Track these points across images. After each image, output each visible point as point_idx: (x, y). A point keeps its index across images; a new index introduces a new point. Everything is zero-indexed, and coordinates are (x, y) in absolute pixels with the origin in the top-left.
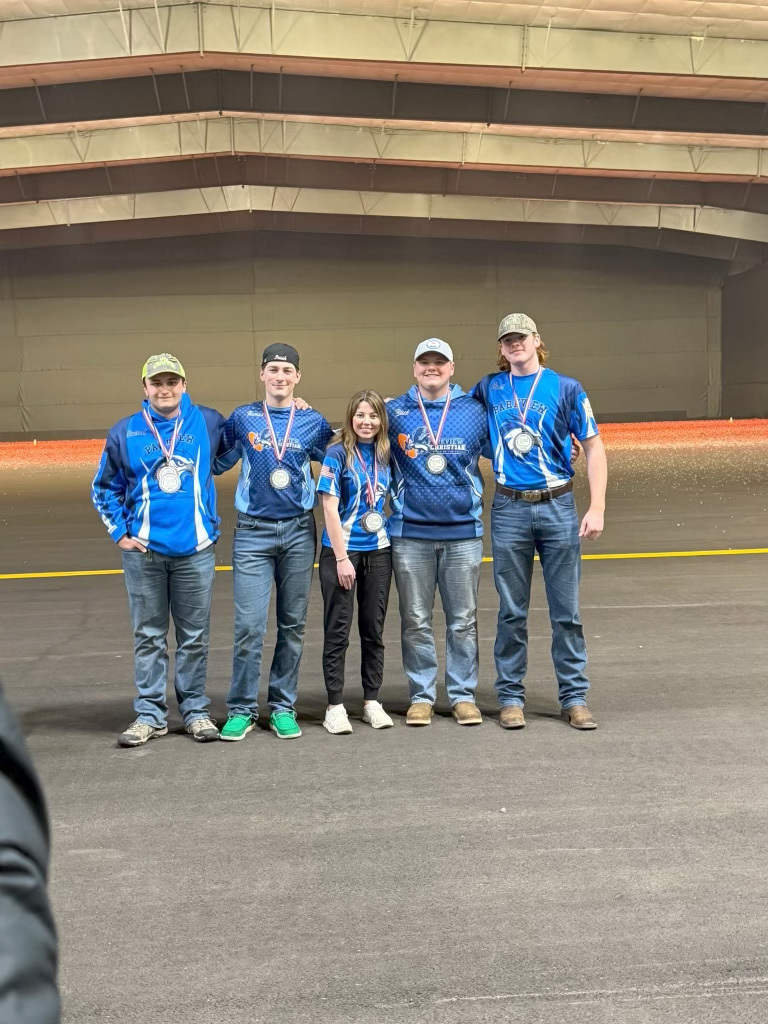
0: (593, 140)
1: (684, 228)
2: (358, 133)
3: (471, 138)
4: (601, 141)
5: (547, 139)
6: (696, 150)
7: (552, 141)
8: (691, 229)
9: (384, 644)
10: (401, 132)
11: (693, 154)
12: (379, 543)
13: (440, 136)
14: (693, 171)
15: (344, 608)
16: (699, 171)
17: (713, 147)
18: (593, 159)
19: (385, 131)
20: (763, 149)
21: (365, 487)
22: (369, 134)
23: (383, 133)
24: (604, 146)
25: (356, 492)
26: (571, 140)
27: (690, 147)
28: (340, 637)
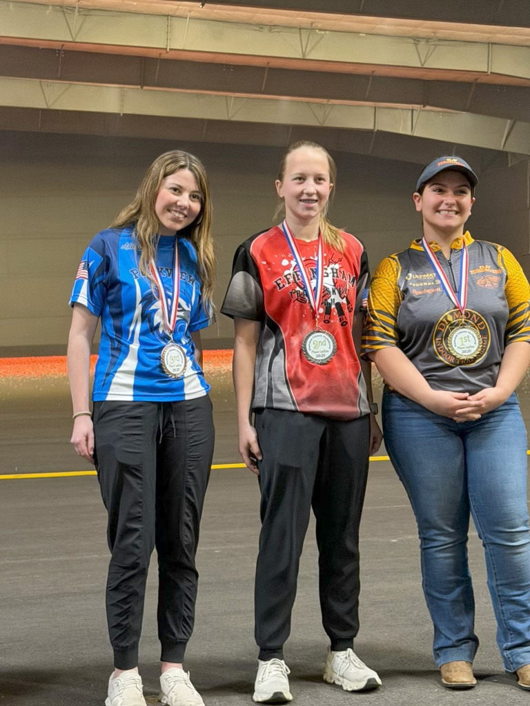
0: (311, 29)
1: (401, 132)
2: (48, 12)
3: (175, 22)
4: (320, 30)
5: (261, 26)
6: (423, 43)
7: (266, 29)
8: (409, 133)
9: (198, 568)
10: (98, 13)
11: (419, 46)
12: (186, 391)
13: (141, 18)
14: (419, 66)
15: (137, 503)
16: (426, 66)
17: (440, 40)
18: (313, 49)
19: (79, 12)
20: (492, 44)
21: (148, 300)
22: (60, 14)
23: (77, 14)
24: (323, 35)
25: (133, 308)
26: (288, 27)
27: (416, 39)
28: (133, 554)
